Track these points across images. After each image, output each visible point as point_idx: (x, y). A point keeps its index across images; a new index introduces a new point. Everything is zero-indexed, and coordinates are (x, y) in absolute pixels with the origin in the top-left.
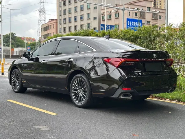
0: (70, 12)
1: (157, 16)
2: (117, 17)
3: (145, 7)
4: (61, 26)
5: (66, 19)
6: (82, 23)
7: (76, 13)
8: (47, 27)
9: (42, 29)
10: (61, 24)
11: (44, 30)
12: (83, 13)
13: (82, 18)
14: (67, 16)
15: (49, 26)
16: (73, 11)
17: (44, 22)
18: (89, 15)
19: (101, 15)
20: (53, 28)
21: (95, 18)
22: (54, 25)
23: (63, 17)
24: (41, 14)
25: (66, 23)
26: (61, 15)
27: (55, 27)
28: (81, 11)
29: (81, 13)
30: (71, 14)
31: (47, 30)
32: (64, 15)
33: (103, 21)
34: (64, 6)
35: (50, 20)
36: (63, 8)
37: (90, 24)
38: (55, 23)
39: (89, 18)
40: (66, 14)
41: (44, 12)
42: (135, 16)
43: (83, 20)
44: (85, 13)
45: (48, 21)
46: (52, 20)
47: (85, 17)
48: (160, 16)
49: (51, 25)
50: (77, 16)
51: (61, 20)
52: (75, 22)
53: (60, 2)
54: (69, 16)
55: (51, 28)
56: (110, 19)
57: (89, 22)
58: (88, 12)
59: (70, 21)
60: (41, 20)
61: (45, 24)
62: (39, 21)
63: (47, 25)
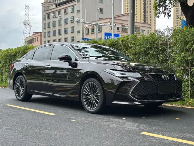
0: (54, 25)
1: (139, 30)
2: (100, 30)
3: (127, 21)
4: (45, 39)
5: (50, 32)
6: (66, 36)
7: (60, 26)
8: (31, 40)
9: (26, 42)
10: (45, 37)
11: (29, 43)
12: (67, 26)
13: (66, 32)
14: (51, 29)
15: (33, 39)
16: (57, 24)
17: (29, 34)
18: (73, 28)
19: (85, 29)
20: (37, 41)
21: (79, 32)
22: (38, 39)
23: (47, 30)
24: (26, 27)
25: (50, 36)
26: (45, 28)
27: (39, 40)
28: (65, 24)
29: (65, 26)
30: (55, 27)
31: (31, 43)
32: (48, 28)
33: (86, 34)
34: (48, 19)
35: (35, 33)
36: (47, 21)
37: (74, 37)
38: (39, 36)
39: (73, 32)
40: (50, 27)
41: (29, 24)
42: (117, 30)
43: (67, 33)
44: (69, 26)
45: (33, 34)
46: (36, 33)
47: (69, 30)
48: (142, 30)
49: (35, 38)
50: (61, 29)
51: (45, 33)
52: (59, 35)
53: (44, 15)
54: (53, 29)
55: (35, 41)
56: (93, 32)
57: (73, 35)
58: (72, 26)
59: (60, 33)
60: (26, 33)
61: (30, 37)
62: (24, 34)
63: (31, 38)
